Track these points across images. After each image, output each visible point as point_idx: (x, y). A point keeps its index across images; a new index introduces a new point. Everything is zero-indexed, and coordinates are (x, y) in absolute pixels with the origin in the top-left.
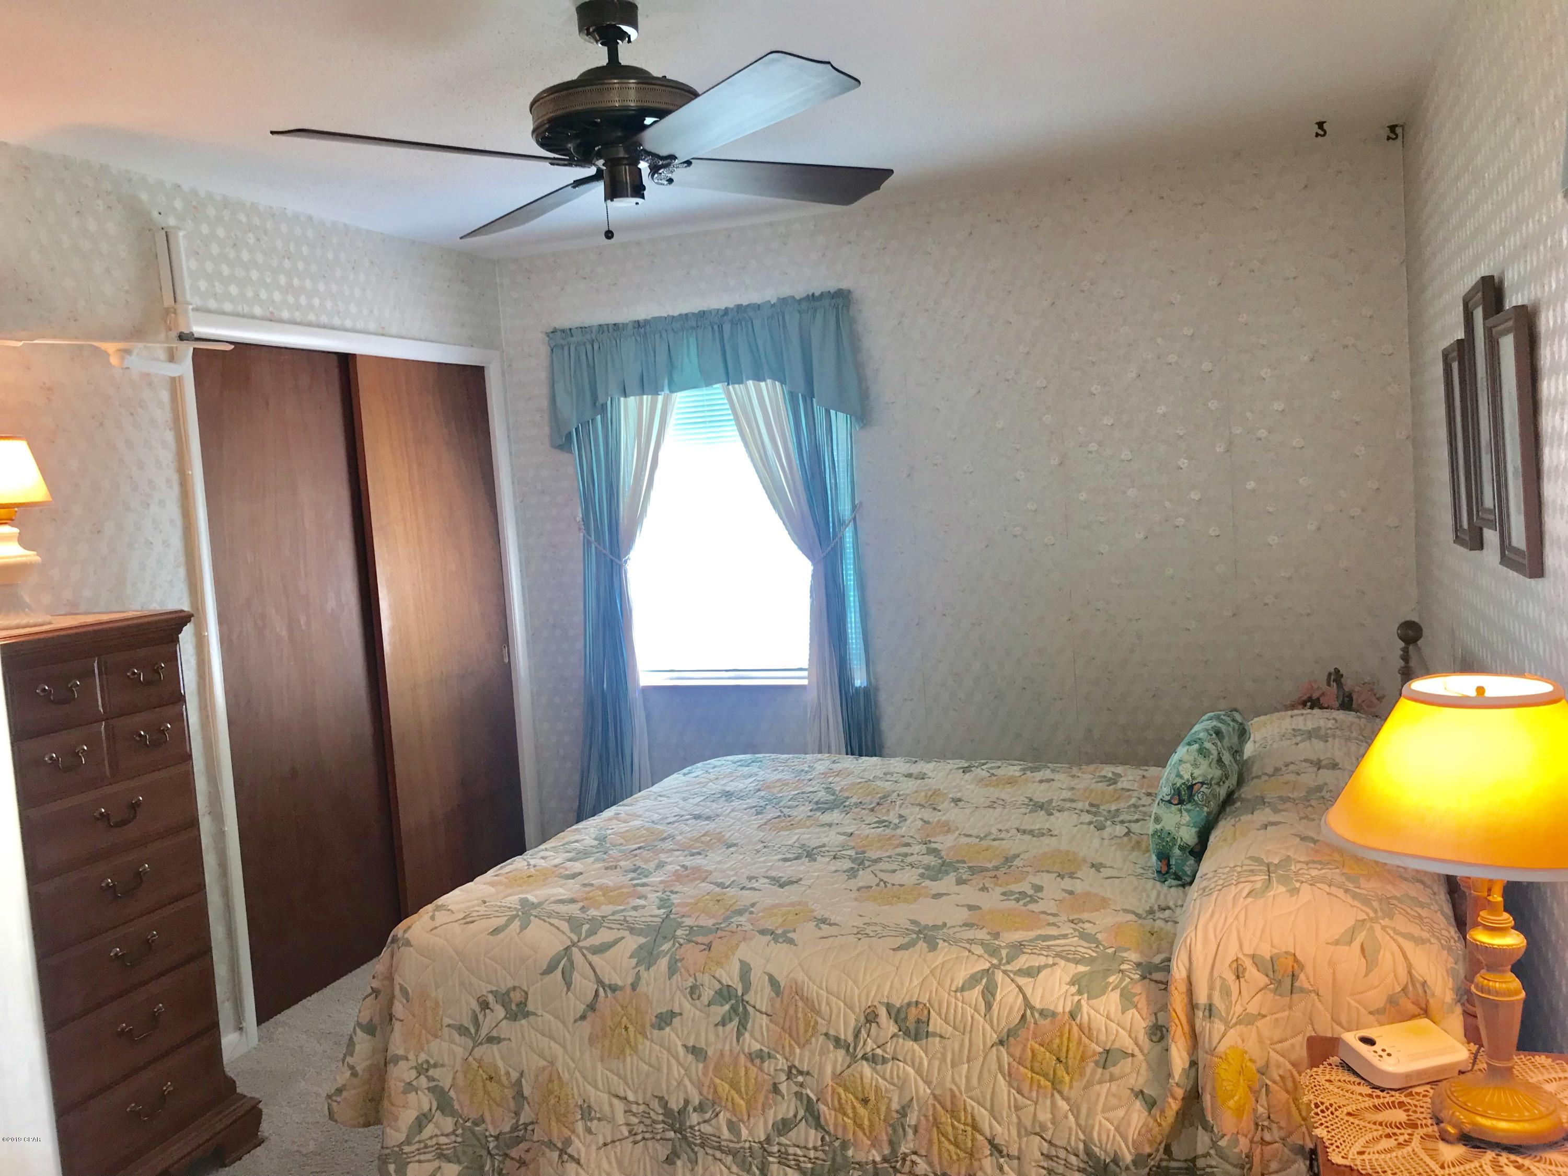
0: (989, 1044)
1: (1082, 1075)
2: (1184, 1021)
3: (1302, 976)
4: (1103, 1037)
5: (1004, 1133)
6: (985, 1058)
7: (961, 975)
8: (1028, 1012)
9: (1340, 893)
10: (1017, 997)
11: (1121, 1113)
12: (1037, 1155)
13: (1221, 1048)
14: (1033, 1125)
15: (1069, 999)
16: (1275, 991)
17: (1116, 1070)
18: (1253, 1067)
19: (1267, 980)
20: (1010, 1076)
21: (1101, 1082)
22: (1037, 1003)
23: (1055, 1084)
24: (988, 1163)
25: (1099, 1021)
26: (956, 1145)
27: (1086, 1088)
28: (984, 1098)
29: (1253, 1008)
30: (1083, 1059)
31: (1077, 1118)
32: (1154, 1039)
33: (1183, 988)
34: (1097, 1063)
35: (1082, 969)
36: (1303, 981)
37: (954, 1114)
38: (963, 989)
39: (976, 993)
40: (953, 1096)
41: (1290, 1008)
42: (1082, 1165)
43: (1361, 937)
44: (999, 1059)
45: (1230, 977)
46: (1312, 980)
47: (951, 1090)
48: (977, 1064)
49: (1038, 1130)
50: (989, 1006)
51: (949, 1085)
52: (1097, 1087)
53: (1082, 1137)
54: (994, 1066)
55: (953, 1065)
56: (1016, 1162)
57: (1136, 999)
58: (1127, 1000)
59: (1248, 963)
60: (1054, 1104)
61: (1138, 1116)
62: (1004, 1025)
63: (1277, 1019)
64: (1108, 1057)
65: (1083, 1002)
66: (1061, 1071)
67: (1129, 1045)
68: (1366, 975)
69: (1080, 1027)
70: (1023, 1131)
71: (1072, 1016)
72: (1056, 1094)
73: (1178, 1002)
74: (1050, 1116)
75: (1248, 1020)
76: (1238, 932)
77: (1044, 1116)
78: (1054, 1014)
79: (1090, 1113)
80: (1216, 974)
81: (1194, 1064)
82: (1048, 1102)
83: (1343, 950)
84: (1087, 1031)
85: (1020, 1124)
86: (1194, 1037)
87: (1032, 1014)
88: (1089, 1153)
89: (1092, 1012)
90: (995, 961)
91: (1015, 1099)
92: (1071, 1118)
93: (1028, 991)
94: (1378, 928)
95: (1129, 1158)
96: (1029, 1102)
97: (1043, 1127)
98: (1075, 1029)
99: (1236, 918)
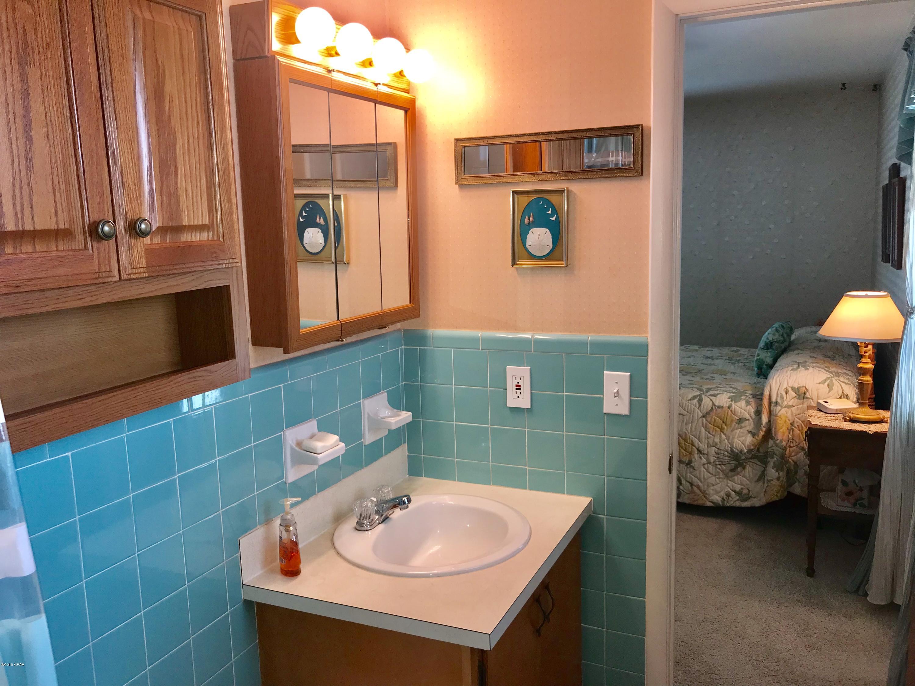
0: (699, 417)
1: (731, 426)
2: (767, 407)
3: (807, 393)
4: (739, 414)
5: (702, 446)
6: (697, 422)
7: (690, 396)
8: (714, 407)
9: (823, 370)
10: (710, 402)
11: (744, 438)
12: (714, 453)
13: (779, 414)
14: (713, 443)
15: (728, 402)
16: (798, 399)
17: (743, 425)
18: (789, 422)
19: (796, 395)
20: (706, 428)
21: (737, 429)
22: (717, 404)
23: (722, 430)
24: (696, 456)
25: (738, 409)
26: (685, 450)
27: (732, 431)
28: (697, 435)
29: (790, 403)
30: (732, 421)
31: (728, 440)
32: (757, 414)
33: (767, 397)
34: (736, 423)
35: (732, 394)
36: (807, 395)
37: (686, 440)
38: (691, 400)
39: (695, 401)
40: (686, 434)
41: (803, 404)
42: (729, 455)
43: (828, 381)
44: (703, 423)
45: (784, 393)
46: (810, 394)
47: (685, 433)
48: (694, 424)
49: (714, 445)
50: (700, 405)
51: (684, 430)
52: (736, 431)
53: (730, 446)
54: (701, 424)
55: (686, 424)
56: (706, 456)
57: (751, 403)
58: (748, 403)
59: (790, 389)
60: (721, 436)
61: (749, 439)
62: (705, 411)
63: (798, 407)
64: (741, 420)
65: (733, 404)
66: (724, 426)
67: (748, 417)
68: (829, 392)
69: (731, 411)
70: (709, 446)
71: (729, 408)
72: (722, 434)
73: (766, 402)
74: (719, 440)
75: (789, 407)
76: (787, 380)
77: (717, 440)
78: (722, 407)
79: (733, 438)
80: (779, 392)
81: (769, 421)
82: (719, 436)
83: (822, 385)
84: (734, 413)
85: (708, 443)
86: (770, 412)
87: (715, 408)
88: (732, 451)
89: (736, 407)
90: (702, 392)
91: (707, 435)
92: (726, 441)
93: (714, 400)
94: (834, 379)
95: (745, 451)
96: (711, 436)
97: (716, 444)
98: (730, 412)
99: (787, 376)
